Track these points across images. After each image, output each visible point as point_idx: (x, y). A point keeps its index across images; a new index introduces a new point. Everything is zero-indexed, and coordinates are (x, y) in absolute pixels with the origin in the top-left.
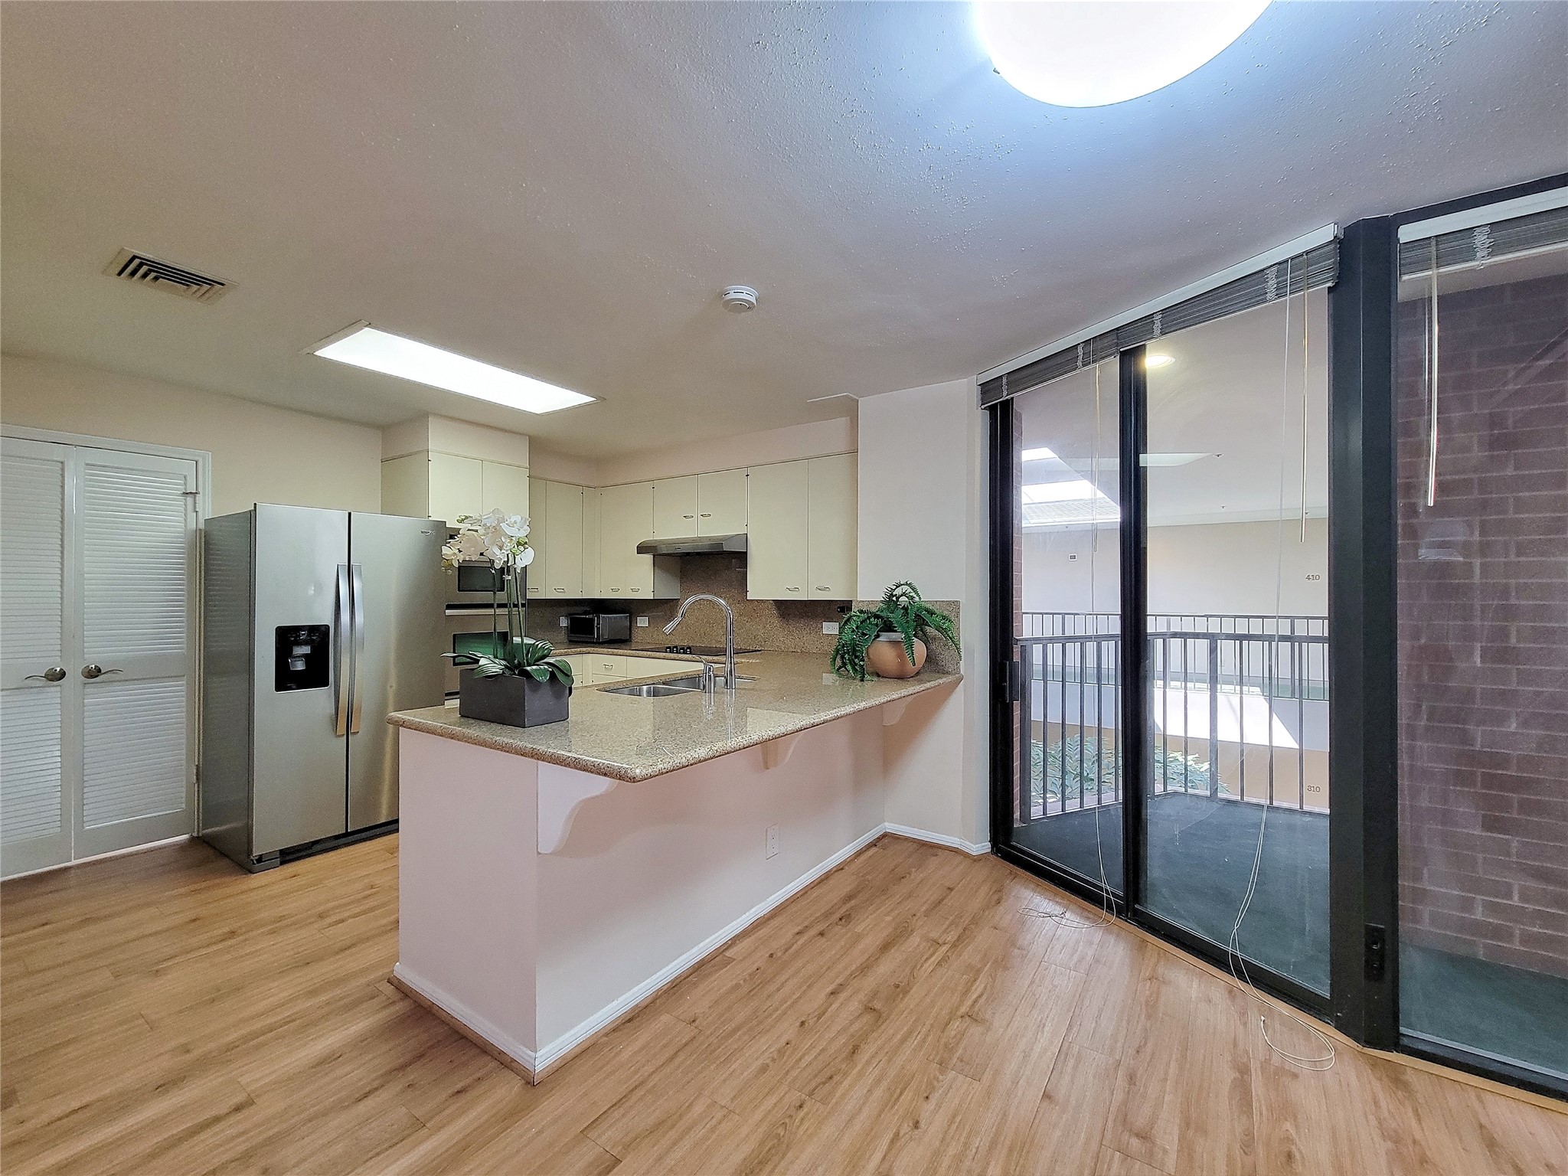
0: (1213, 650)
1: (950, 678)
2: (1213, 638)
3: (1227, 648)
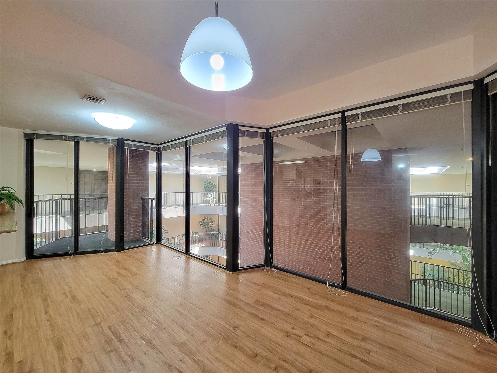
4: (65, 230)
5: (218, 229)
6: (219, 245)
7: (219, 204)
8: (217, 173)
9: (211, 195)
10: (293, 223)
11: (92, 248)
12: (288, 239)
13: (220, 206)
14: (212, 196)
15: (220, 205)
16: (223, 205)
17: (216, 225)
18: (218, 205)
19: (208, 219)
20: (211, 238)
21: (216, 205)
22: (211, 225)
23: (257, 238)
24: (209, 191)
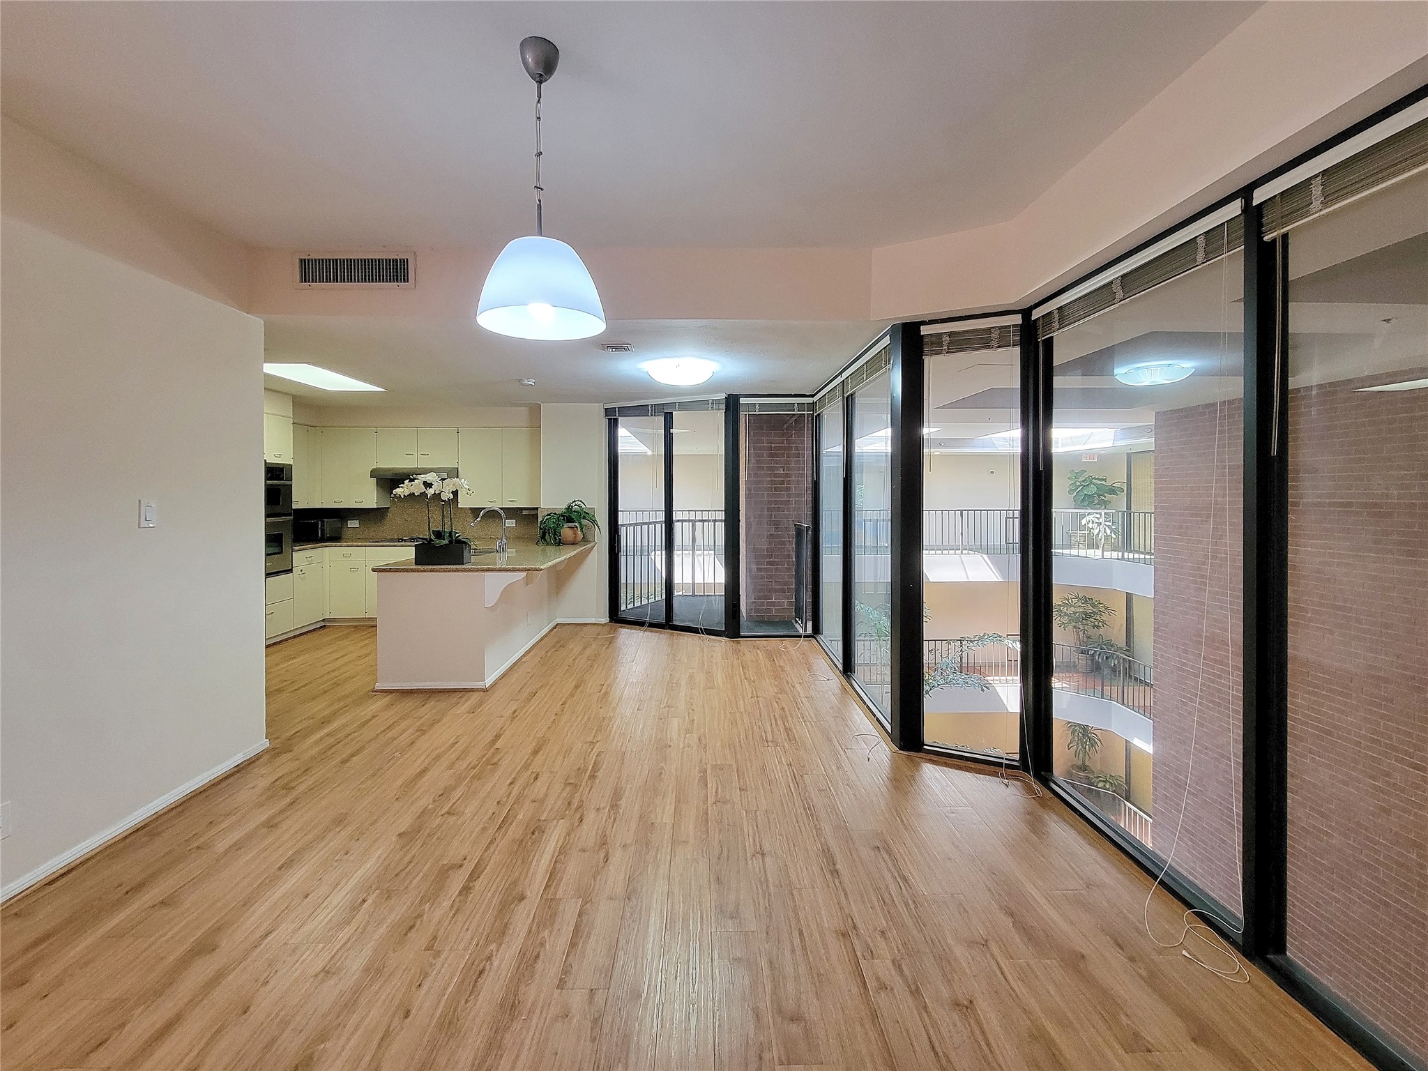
0: (693, 526)
1: (592, 544)
2: (694, 522)
3: (698, 525)
4: (693, 584)
5: (1128, 643)
6: (1120, 695)
7: (1120, 554)
8: (1110, 444)
9: (1097, 521)
10: (1405, 668)
11: (689, 621)
12: (1375, 732)
13: (1123, 559)
14: (1099, 524)
15: (1123, 555)
16: (1142, 556)
17: (1121, 625)
18: (1115, 554)
19: (1086, 600)
20: (1096, 668)
21: (1107, 554)
22: (1096, 623)
23: (1219, 698)
24: (1090, 505)
